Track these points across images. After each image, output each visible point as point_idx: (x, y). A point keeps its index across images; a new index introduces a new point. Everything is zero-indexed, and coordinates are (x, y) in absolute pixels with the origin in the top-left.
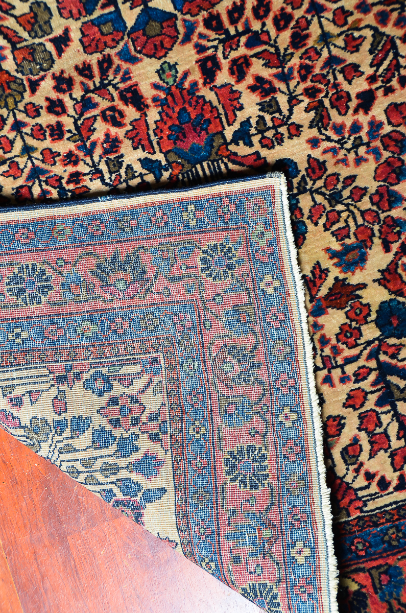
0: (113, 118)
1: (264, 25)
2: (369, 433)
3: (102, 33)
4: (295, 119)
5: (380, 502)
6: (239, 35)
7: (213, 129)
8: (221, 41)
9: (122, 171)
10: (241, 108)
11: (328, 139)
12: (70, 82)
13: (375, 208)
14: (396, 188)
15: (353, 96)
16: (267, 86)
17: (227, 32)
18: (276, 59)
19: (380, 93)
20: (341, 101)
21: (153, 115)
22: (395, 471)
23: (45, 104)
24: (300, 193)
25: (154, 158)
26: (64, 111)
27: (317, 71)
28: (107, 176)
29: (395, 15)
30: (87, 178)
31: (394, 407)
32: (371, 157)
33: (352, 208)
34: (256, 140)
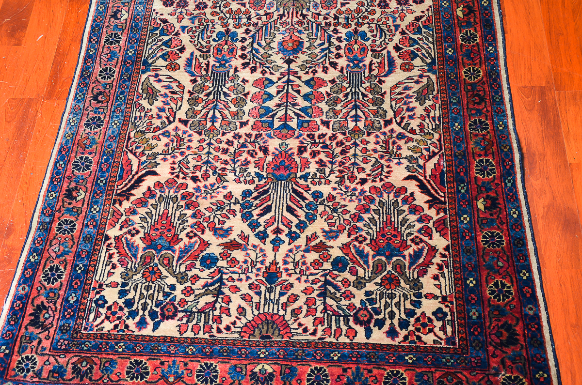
0: (252, 154)
1: (332, 143)
2: (308, 306)
3: (262, 126)
4: (329, 178)
5: (300, 338)
6: (320, 143)
7: (293, 171)
8: (311, 143)
9: (245, 174)
10: (309, 168)
11: (341, 189)
12: (240, 137)
13: (350, 220)
14: (363, 215)
15: (358, 178)
16: (323, 164)
17: (315, 141)
18: (332, 156)
19: (370, 181)
20: (352, 178)
21: (270, 158)
22: (314, 326)
23: (225, 140)
24: (320, 204)
25: (261, 173)
26: (232, 145)
27: (347, 165)
28: (237, 173)
29: (387, 157)
30: (229, 171)
31: (325, 299)
32: (357, 201)
33: (340, 216)
34: (309, 180)
